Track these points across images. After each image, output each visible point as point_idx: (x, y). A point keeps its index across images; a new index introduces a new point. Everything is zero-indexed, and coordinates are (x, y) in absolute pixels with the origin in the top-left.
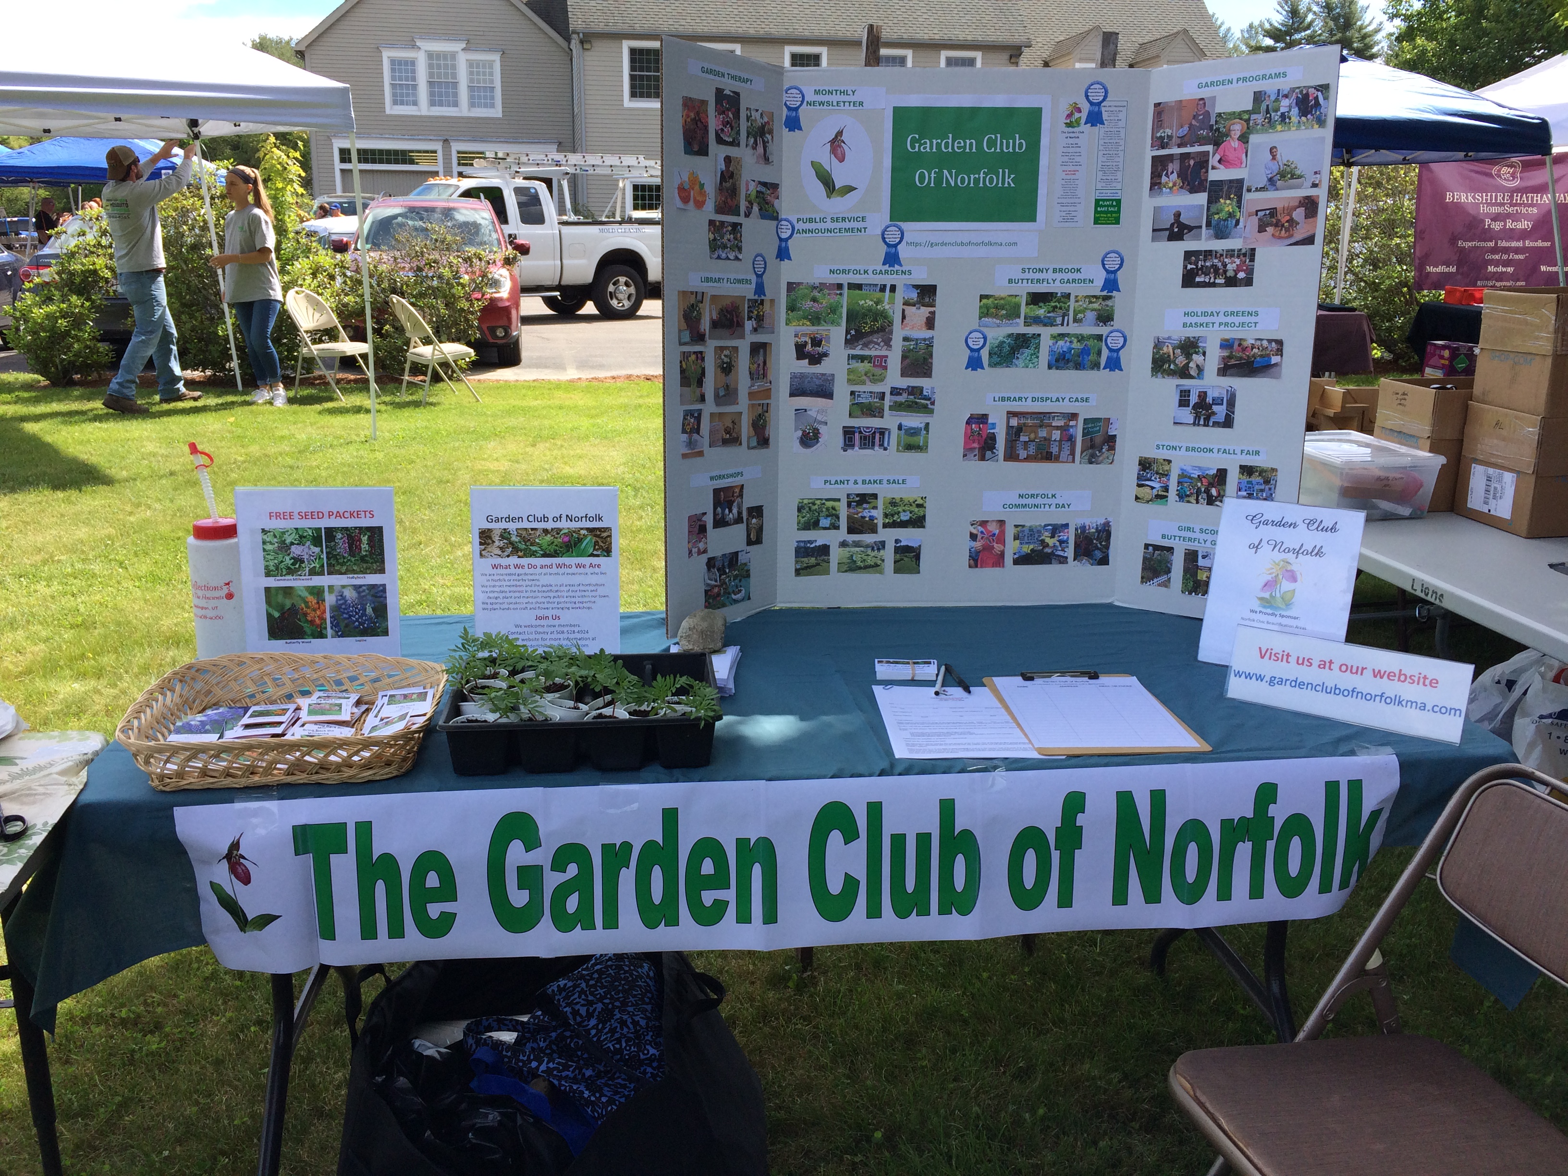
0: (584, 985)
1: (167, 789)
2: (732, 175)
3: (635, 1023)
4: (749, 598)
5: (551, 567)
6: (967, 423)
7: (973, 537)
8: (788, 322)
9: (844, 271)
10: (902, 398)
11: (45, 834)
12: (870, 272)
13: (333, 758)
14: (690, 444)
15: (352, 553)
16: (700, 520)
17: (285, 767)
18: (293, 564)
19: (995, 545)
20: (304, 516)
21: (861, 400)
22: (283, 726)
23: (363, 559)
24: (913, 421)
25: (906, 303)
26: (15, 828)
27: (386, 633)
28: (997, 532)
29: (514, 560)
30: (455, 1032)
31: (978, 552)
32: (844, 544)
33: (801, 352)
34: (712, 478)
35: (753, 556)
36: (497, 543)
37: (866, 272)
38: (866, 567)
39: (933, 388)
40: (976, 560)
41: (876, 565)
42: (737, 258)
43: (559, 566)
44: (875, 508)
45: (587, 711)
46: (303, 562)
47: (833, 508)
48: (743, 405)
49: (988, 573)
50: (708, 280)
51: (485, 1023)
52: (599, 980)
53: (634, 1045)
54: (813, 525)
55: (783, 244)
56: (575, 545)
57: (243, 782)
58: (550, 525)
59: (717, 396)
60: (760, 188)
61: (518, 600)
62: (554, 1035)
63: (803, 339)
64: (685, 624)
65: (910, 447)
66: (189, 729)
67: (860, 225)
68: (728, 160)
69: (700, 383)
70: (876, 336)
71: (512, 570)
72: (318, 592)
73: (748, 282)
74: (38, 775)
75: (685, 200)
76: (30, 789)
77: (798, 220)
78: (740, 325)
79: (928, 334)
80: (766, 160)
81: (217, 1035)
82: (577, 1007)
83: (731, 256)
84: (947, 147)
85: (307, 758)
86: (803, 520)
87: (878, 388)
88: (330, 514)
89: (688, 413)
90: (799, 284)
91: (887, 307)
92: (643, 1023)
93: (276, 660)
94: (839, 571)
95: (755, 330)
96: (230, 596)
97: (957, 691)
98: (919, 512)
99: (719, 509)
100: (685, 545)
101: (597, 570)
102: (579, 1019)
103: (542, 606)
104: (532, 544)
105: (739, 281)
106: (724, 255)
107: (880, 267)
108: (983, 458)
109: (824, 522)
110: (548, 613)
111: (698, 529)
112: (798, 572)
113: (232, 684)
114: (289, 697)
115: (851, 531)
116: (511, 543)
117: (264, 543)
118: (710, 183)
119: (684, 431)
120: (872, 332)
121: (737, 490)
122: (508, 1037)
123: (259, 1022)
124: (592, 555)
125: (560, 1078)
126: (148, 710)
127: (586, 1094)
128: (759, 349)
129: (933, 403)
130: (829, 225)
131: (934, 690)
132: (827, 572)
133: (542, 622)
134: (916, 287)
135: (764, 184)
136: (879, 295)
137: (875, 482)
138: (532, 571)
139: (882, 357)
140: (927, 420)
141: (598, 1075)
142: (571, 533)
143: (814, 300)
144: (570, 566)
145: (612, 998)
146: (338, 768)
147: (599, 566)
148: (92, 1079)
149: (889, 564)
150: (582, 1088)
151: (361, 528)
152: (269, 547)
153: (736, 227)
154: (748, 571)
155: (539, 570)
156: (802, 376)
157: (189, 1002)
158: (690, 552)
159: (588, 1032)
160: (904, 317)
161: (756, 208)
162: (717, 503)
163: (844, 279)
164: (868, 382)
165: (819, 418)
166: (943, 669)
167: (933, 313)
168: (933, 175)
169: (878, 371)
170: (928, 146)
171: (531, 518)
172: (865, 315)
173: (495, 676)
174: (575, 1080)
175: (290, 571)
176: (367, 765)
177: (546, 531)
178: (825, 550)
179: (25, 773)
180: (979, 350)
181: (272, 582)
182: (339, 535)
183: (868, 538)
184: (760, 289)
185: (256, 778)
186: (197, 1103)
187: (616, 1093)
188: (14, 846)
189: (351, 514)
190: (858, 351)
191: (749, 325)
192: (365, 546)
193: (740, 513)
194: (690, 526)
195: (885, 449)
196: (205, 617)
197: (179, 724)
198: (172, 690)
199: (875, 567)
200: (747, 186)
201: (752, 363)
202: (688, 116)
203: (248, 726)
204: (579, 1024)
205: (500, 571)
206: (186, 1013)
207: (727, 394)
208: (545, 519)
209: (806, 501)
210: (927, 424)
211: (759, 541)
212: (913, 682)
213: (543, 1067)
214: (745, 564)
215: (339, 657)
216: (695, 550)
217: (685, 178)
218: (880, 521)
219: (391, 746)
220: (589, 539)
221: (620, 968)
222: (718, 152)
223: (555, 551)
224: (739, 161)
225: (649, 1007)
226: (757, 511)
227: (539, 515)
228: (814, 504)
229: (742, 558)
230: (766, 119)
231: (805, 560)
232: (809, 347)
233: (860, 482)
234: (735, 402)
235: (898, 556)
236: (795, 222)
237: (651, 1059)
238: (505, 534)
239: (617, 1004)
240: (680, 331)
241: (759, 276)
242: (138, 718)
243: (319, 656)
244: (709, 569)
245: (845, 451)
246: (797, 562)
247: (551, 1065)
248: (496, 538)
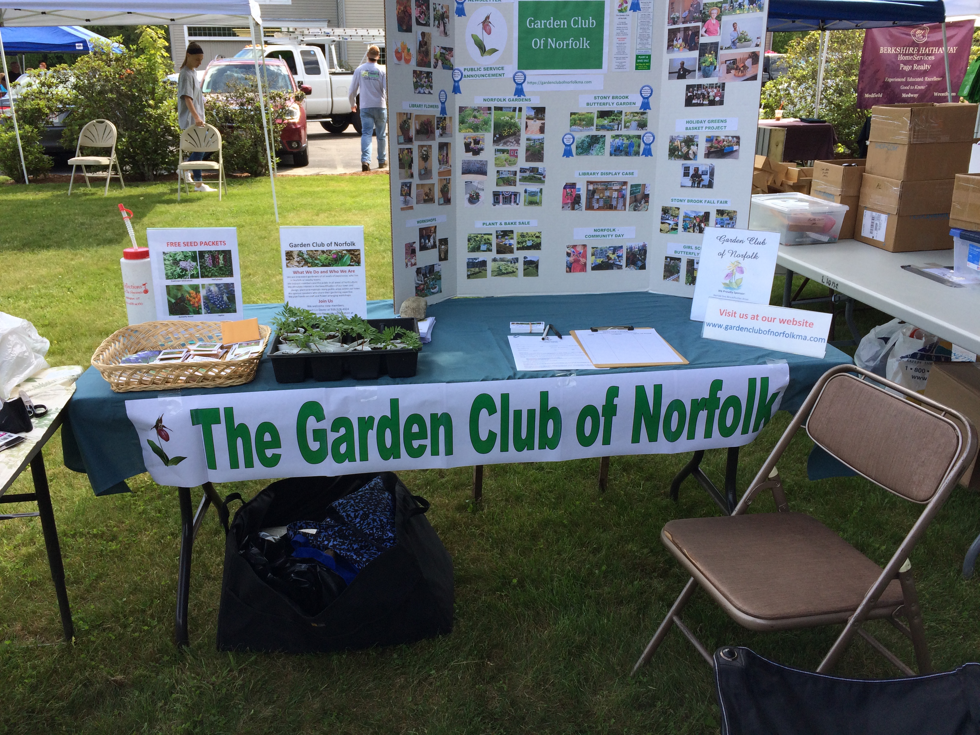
0: (352, 502)
1: (121, 391)
2: (426, 44)
3: (381, 521)
4: (441, 292)
5: (327, 272)
6: (564, 188)
7: (568, 255)
8: (460, 130)
9: (492, 100)
10: (527, 174)
11: (57, 414)
12: (507, 100)
13: (210, 373)
14: (406, 202)
15: (214, 266)
16: (412, 246)
17: (184, 378)
18: (181, 272)
19: (581, 259)
20: (186, 244)
21: (503, 176)
22: (181, 359)
23: (220, 269)
24: (533, 187)
25: (528, 118)
26: (41, 411)
27: (235, 311)
28: (582, 251)
29: (306, 268)
30: (282, 531)
31: (571, 264)
32: (495, 260)
33: (468, 147)
34: (418, 222)
35: (442, 267)
36: (296, 259)
37: (504, 100)
38: (508, 273)
39: (544, 168)
40: (570, 268)
41: (514, 272)
42: (430, 93)
43: (331, 272)
44: (512, 238)
45: (348, 348)
46: (186, 271)
47: (488, 239)
48: (435, 180)
49: (577, 276)
50: (413, 106)
51: (299, 525)
52: (361, 499)
53: (380, 531)
54: (476, 249)
55: (456, 84)
56: (340, 259)
57: (162, 387)
58: (325, 248)
59: (420, 174)
60: (442, 51)
61: (308, 291)
62: (336, 529)
63: (469, 140)
64: (403, 305)
65: (531, 203)
66: (129, 361)
67: (501, 72)
68: (423, 34)
69: (410, 167)
70: (511, 138)
71: (305, 274)
72: (196, 288)
73: (436, 106)
74: (48, 386)
75: (399, 59)
76: (46, 392)
77: (465, 69)
78: (433, 132)
79: (540, 136)
80: (446, 34)
81: (149, 541)
82: (349, 513)
83: (427, 92)
84: (550, 25)
85: (196, 373)
86: (471, 246)
87: (513, 169)
88: (201, 243)
89: (404, 184)
90: (466, 108)
91: (517, 121)
92: (385, 520)
93: (175, 325)
94: (492, 275)
95: (441, 135)
96: (146, 292)
97: (556, 338)
98: (538, 241)
99: (423, 240)
100: (404, 261)
101: (352, 273)
102: (350, 519)
103: (322, 294)
104: (316, 259)
105: (432, 106)
106: (422, 91)
107: (512, 97)
108: (573, 209)
109: (483, 247)
110: (326, 299)
111: (411, 251)
112: (469, 277)
113: (151, 338)
114: (183, 345)
115: (498, 252)
116: (304, 259)
117: (165, 260)
118: (413, 48)
119: (402, 195)
120: (509, 136)
121: (433, 229)
122: (312, 531)
123: (172, 534)
124: (350, 265)
125: (340, 550)
126: (107, 351)
127: (355, 557)
128: (443, 146)
129: (544, 177)
130: (483, 72)
131: (541, 337)
132: (485, 276)
133: (323, 304)
134: (534, 108)
135: (445, 48)
136: (512, 113)
137: (512, 223)
138: (316, 274)
139: (514, 150)
140: (541, 187)
141: (361, 548)
142: (337, 253)
143: (475, 117)
144: (337, 272)
145: (368, 508)
146: (214, 378)
147: (354, 271)
148: (80, 564)
149: (521, 272)
150: (352, 554)
151: (219, 251)
152: (167, 262)
153: (429, 74)
154: (440, 276)
155: (320, 274)
156: (469, 162)
157: (131, 525)
158: (407, 265)
159: (355, 525)
160: (527, 127)
161: (440, 63)
162: (421, 236)
163: (492, 104)
164: (507, 165)
165: (479, 186)
166: (548, 327)
167: (544, 124)
168: (542, 42)
169: (512, 159)
170: (539, 25)
171: (315, 245)
172: (504, 126)
173: (298, 331)
174: (348, 550)
175: (180, 276)
176: (229, 377)
177: (323, 252)
178: (484, 263)
179: (43, 385)
180: (570, 145)
181: (171, 283)
182: (207, 255)
183: (508, 256)
184: (443, 111)
185: (169, 385)
186: (140, 575)
187: (371, 557)
188: (41, 420)
189: (213, 243)
190: (501, 147)
191: (438, 132)
192: (221, 261)
193: (435, 242)
194: (406, 249)
195: (517, 204)
196: (133, 304)
197: (124, 359)
198: (119, 341)
199: (512, 273)
200: (435, 50)
201: (440, 155)
202: (400, 9)
203: (162, 360)
204: (351, 521)
205: (298, 275)
206: (131, 531)
207: (426, 173)
208: (322, 245)
209: (472, 235)
210: (541, 189)
211: (446, 258)
212: (531, 334)
213: (331, 544)
214: (438, 272)
215: (210, 323)
216: (409, 264)
217: (399, 45)
218: (515, 246)
219: (242, 366)
220: (348, 257)
221: (372, 494)
222: (417, 30)
223: (329, 263)
224: (429, 35)
225: (388, 513)
226: (444, 241)
227: (319, 243)
228: (477, 237)
229: (436, 269)
230: (444, 10)
231: (473, 269)
232: (472, 145)
233: (503, 223)
234: (430, 178)
235: (526, 266)
236: (463, 71)
237: (389, 539)
238: (300, 254)
239: (371, 511)
240: (398, 136)
241: (443, 103)
242: (102, 354)
243: (198, 322)
244: (417, 275)
245: (494, 205)
246: (468, 271)
247: (335, 543)
248: (295, 256)
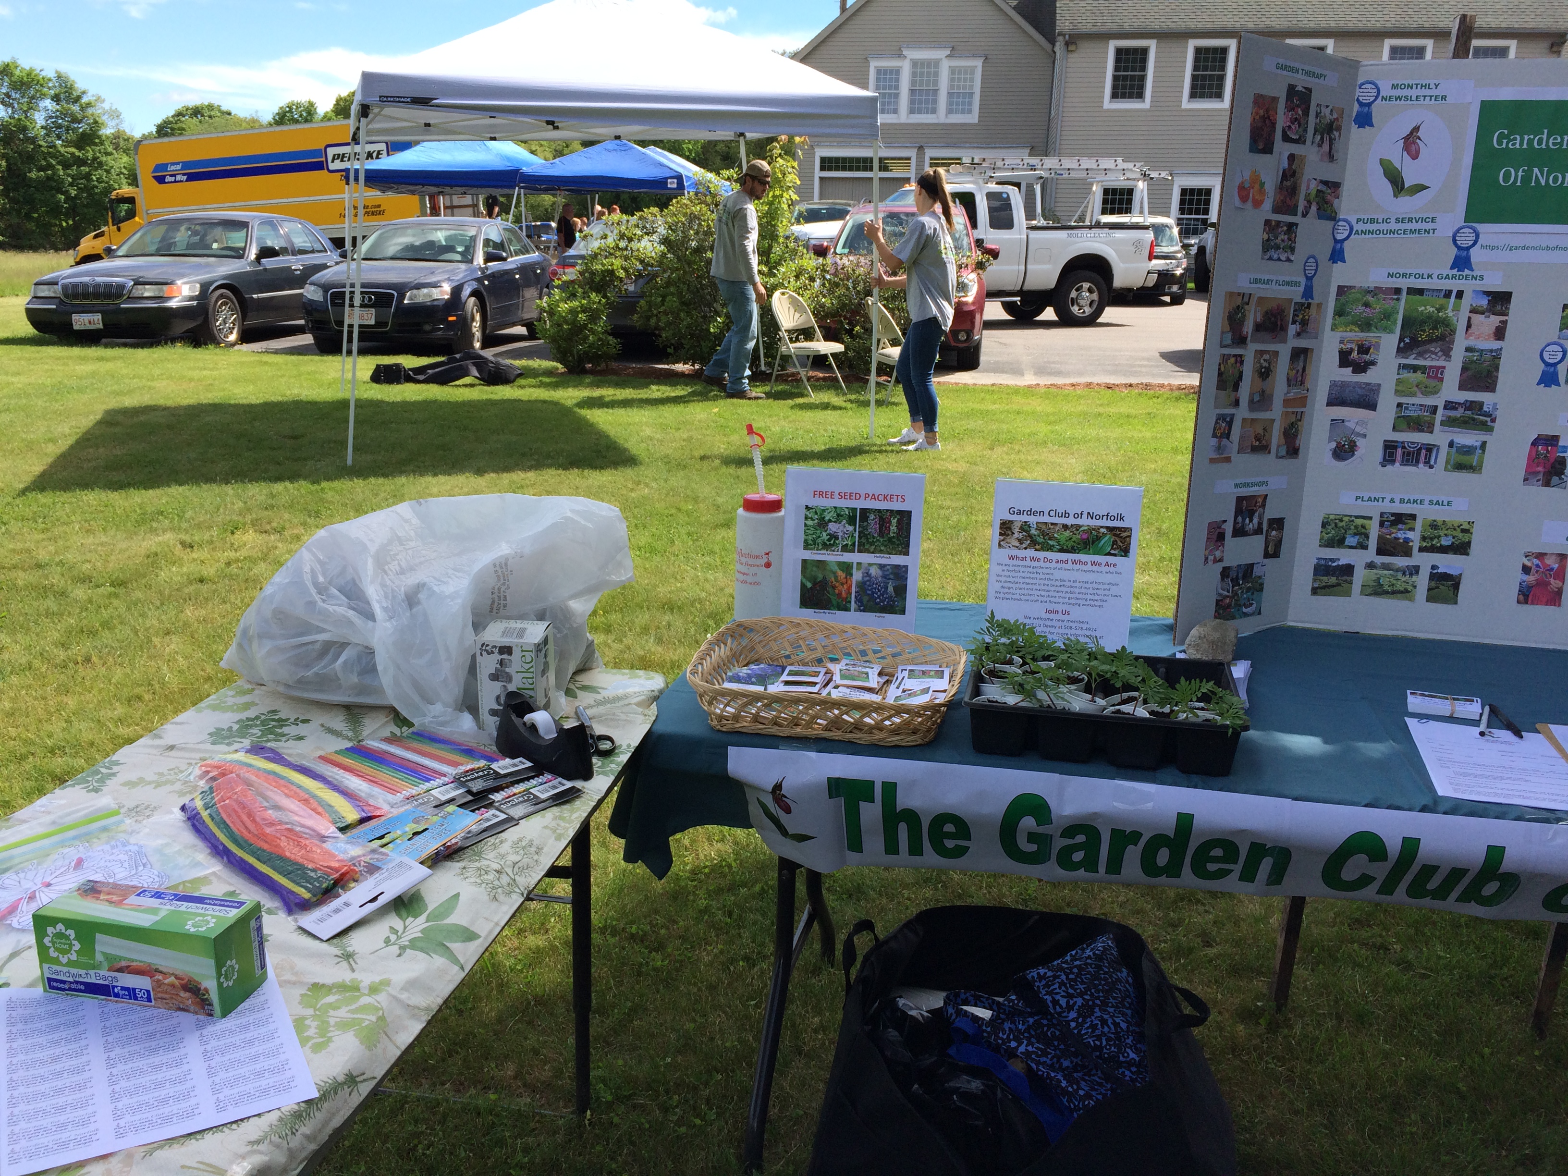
0: (1064, 977)
1: (724, 729)
2: (1294, 174)
3: (1116, 1025)
4: (1260, 613)
5: (1067, 562)
6: (1533, 444)
7: (1526, 570)
8: (1334, 328)
9: (1404, 275)
10: (1458, 413)
11: (629, 754)
12: (1435, 276)
13: (867, 720)
14: (1219, 449)
15: (881, 534)
16: (1219, 527)
17: (824, 722)
18: (829, 540)
19: (1552, 580)
20: (843, 496)
21: (1408, 413)
22: (818, 686)
23: (890, 540)
24: (1468, 438)
25: (1474, 311)
26: (605, 746)
27: (903, 612)
28: (1556, 566)
29: (1031, 553)
30: (935, 1000)
31: (1530, 587)
32: (1370, 566)
33: (1345, 359)
34: (1236, 486)
35: (1268, 570)
36: (1016, 535)
37: (1430, 276)
38: (1394, 593)
39: (1495, 404)
40: (1526, 595)
41: (1406, 591)
42: (1288, 260)
43: (1074, 562)
44: (1412, 529)
45: (1102, 705)
46: (837, 538)
47: (1363, 527)
48: (1276, 413)
49: (1539, 612)
50: (1256, 281)
51: (963, 996)
52: (1079, 975)
53: (1115, 1045)
54: (1338, 542)
55: (1339, 245)
56: (1093, 542)
57: (786, 732)
58: (1070, 521)
59: (1251, 401)
60: (1321, 187)
61: (1030, 592)
62: (1031, 1020)
63: (1349, 346)
64: (1194, 632)
65: (1460, 467)
66: (737, 679)
67: (1430, 226)
68: (1292, 158)
69: (1236, 387)
70: (1434, 344)
71: (1028, 562)
72: (847, 568)
73: (1297, 284)
74: (617, 704)
75: (1244, 199)
76: (614, 714)
77: (1358, 220)
78: (1284, 329)
79: (1495, 345)
80: (1331, 157)
82: (1057, 997)
83: (1283, 258)
84: (1540, 142)
85: (845, 717)
86: (1326, 537)
87: (1429, 401)
88: (867, 496)
89: (1221, 418)
90: (1351, 287)
91: (1450, 314)
92: (1124, 1025)
93: (811, 627)
94: (1362, 593)
95: (1298, 334)
96: (768, 565)
97: (1506, 735)
98: (1465, 538)
99: (1240, 519)
100: (1202, 553)
101: (1112, 569)
102: (1058, 1009)
103: (1053, 600)
104: (1050, 539)
105: (1288, 283)
106: (1276, 256)
107: (1447, 271)
108: (1547, 484)
109: (1351, 540)
110: (1059, 607)
111: (1217, 536)
112: (1315, 591)
113: (772, 644)
114: (820, 661)
115: (1380, 552)
116: (1030, 536)
117: (806, 518)
118: (1270, 181)
119: (1214, 435)
120: (1430, 341)
121: (1260, 500)
122: (984, 1014)
124: (1109, 554)
125: (1038, 1063)
126: (708, 658)
127: (1064, 1084)
128: (1300, 355)
129: (1494, 421)
130: (1393, 226)
131: (1478, 730)
132: (1348, 594)
133: (1052, 616)
134: (1487, 293)
135: (1325, 183)
136: (1443, 301)
137: (1415, 501)
138: (1048, 565)
139: (1438, 368)
140: (1483, 437)
141: (1076, 1068)
142: (1090, 530)
143: (1367, 305)
144: (1086, 563)
145: (1092, 995)
146: (871, 729)
147: (1115, 565)
149: (1422, 591)
150: (1060, 1077)
151: (892, 511)
152: (810, 522)
153: (1291, 227)
154: (1262, 584)
155: (1054, 565)
156: (1344, 385)
158: (1206, 559)
159: (1068, 1022)
160: (1469, 326)
161: (1314, 208)
162: (1239, 511)
163: (1404, 284)
164: (1419, 394)
165: (1358, 429)
166: (1487, 709)
167: (1505, 323)
168: (1520, 174)
169: (1433, 383)
170: (1518, 143)
171: (1052, 513)
172: (1423, 323)
173: (1010, 662)
174: (1052, 1067)
175: (826, 546)
176: (896, 731)
177: (1065, 527)
178: (1348, 570)
179: (606, 701)
180: (1555, 365)
181: (809, 555)
182: (872, 517)
183: (1400, 562)
184: (1308, 292)
185: (798, 730)
187: (1093, 1089)
188: (606, 761)
189: (885, 498)
190: (1411, 361)
191: (1292, 329)
192: (894, 528)
193: (1260, 524)
194: (1209, 532)
195: (1431, 467)
196: (745, 582)
197: (730, 674)
198: (726, 645)
199: (1405, 593)
200: (1308, 185)
201: (1291, 369)
202: (1257, 114)
203: (787, 683)
204: (1059, 1014)
205: (1015, 562)
207: (1261, 401)
208: (1066, 515)
209: (1332, 517)
210: (1484, 444)
211: (1276, 555)
212: (1451, 719)
213: (1022, 1049)
214: (1260, 577)
215: (865, 629)
216: (1211, 558)
217: (1247, 175)
218: (1416, 545)
219: (920, 716)
220: (1107, 539)
221: (1099, 967)
222: (1283, 150)
223: (1073, 547)
224: (1302, 158)
225: (1129, 1012)
226: (1278, 523)
227: (1061, 510)
228: (1341, 520)
229: (1257, 571)
230: (1335, 116)
231: (1325, 578)
232: (1355, 355)
233: (1397, 501)
234: (1269, 408)
235: (1433, 584)
236: (1354, 222)
237: (1130, 1064)
238: (1025, 527)
239: (1098, 1002)
240: (1223, 333)
241: (1309, 279)
242: (702, 664)
243: (848, 626)
244: (1223, 579)
245: (1384, 466)
246: (1314, 581)
247: (1030, 1048)
248: (1016, 530)
